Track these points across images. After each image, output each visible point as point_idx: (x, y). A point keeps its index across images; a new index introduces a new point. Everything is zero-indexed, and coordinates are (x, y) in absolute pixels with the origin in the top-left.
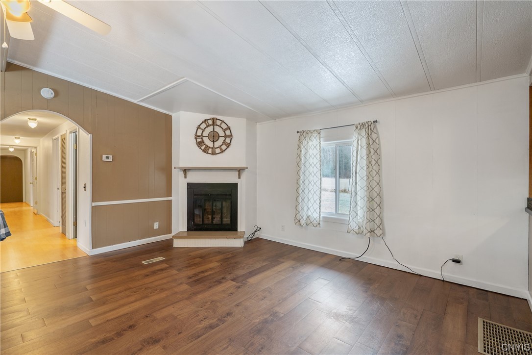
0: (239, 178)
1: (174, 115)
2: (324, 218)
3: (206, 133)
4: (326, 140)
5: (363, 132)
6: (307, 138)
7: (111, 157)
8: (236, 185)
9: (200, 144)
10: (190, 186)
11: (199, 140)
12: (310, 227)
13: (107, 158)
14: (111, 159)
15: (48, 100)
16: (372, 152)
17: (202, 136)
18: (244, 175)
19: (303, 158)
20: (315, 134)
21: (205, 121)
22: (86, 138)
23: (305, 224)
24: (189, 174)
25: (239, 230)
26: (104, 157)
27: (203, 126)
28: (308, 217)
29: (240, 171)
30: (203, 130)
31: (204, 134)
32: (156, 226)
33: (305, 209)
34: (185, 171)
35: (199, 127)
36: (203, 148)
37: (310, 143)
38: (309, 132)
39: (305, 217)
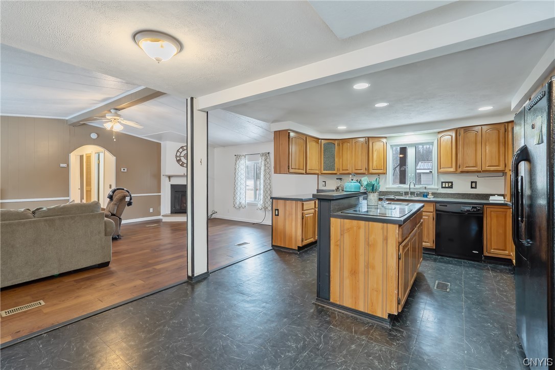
1: (162, 143)
2: (248, 203)
3: (182, 155)
4: (248, 161)
5: (264, 158)
6: (240, 159)
7: (126, 169)
9: (178, 161)
10: (173, 186)
11: (178, 159)
12: (241, 209)
13: (124, 170)
14: (126, 171)
15: (94, 139)
16: (267, 168)
17: (180, 156)
19: (237, 170)
20: (243, 157)
21: (182, 147)
22: (112, 159)
23: (238, 207)
24: (172, 179)
26: (122, 169)
27: (181, 150)
28: (240, 203)
30: (181, 153)
31: (181, 155)
32: (151, 210)
33: (238, 198)
34: (170, 177)
35: (178, 151)
36: (180, 163)
37: (241, 162)
38: (240, 156)
39: (238, 203)
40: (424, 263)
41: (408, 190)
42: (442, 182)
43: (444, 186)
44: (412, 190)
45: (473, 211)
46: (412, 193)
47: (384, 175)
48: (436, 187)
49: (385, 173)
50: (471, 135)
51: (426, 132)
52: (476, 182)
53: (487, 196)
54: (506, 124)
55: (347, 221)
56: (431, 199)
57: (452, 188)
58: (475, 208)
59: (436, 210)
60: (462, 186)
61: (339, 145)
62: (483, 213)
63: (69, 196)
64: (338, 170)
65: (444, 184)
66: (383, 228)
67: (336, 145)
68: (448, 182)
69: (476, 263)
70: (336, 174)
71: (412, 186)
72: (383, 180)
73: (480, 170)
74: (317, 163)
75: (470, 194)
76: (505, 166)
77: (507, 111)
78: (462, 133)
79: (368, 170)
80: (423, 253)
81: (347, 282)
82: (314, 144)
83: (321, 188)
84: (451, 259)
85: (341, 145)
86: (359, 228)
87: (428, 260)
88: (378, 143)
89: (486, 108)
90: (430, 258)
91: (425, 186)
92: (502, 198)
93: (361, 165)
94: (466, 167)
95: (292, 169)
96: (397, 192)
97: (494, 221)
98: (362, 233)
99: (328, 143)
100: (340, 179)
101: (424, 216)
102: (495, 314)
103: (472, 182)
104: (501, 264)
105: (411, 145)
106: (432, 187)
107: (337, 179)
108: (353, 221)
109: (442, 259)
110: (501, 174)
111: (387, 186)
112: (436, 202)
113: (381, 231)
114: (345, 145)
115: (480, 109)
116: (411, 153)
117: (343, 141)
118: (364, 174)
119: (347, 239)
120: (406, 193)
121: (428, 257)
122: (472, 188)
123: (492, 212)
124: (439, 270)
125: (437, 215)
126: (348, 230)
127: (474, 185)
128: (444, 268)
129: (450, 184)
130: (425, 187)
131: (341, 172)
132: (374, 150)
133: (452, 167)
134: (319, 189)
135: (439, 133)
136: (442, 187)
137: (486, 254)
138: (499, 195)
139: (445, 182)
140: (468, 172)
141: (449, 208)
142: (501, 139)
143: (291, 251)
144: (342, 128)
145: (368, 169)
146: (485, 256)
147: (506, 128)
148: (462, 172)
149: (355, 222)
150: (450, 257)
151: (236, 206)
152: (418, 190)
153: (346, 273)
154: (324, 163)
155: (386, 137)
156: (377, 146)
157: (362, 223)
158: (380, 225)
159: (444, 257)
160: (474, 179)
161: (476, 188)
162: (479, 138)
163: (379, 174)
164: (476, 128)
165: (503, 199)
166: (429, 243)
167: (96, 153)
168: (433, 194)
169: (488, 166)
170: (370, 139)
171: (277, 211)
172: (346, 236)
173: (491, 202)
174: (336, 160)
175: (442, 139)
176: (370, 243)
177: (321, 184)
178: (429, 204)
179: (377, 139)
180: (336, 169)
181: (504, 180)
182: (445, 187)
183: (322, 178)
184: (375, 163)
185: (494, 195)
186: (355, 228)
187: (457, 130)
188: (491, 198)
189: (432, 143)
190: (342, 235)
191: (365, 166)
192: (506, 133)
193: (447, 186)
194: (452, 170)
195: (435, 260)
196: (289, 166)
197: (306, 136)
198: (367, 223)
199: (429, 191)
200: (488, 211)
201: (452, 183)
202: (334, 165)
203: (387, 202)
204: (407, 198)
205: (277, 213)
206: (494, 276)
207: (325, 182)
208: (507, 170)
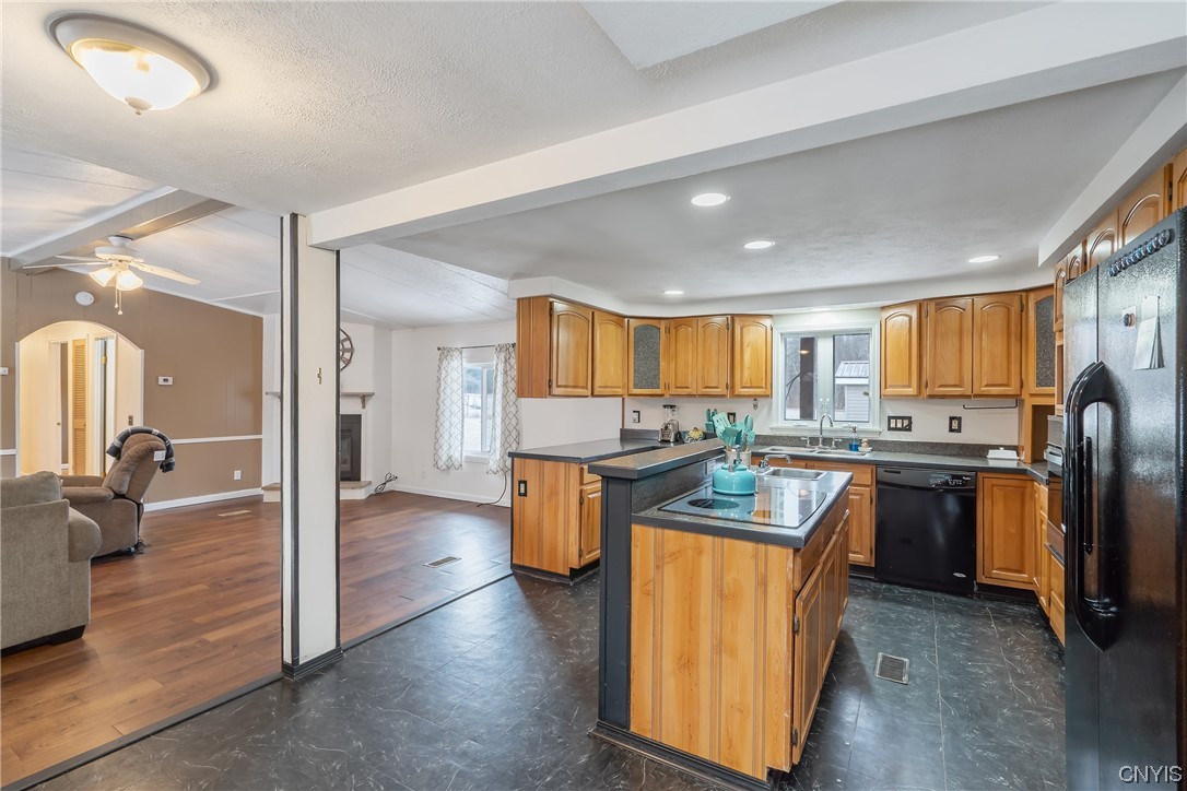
0: (364, 407)
1: (264, 316)
2: (467, 457)
4: (469, 362)
5: (502, 356)
6: (449, 358)
7: (171, 379)
8: (359, 417)
12: (452, 471)
13: (165, 380)
14: (170, 383)
15: (85, 307)
16: (509, 379)
18: (370, 403)
19: (442, 382)
20: (456, 354)
22: (134, 355)
23: (444, 467)
25: (362, 479)
26: (161, 379)
28: (450, 458)
29: (364, 398)
32: (237, 475)
33: (445, 447)
37: (452, 364)
38: (449, 350)
39: (444, 458)
40: (851, 603)
41: (818, 434)
42: (890, 418)
43: (893, 425)
44: (826, 434)
45: (956, 485)
46: (827, 441)
47: (768, 400)
48: (877, 428)
49: (769, 396)
50: (951, 316)
51: (856, 306)
52: (959, 419)
53: (980, 450)
54: (1024, 294)
55: (670, 533)
56: (867, 457)
57: (910, 430)
58: (960, 477)
59: (877, 482)
60: (930, 426)
61: (668, 330)
62: (975, 491)
63: (14, 447)
64: (667, 387)
65: (893, 421)
66: (756, 556)
67: (663, 330)
68: (902, 418)
69: (962, 600)
70: (662, 395)
71: (826, 425)
72: (765, 410)
73: (970, 393)
74: (620, 371)
75: (948, 444)
76: (1022, 387)
77: (1028, 265)
78: (931, 311)
79: (733, 387)
80: (850, 577)
81: (670, 685)
82: (612, 328)
83: (630, 425)
84: (908, 590)
85: (673, 331)
86: (700, 552)
87: (859, 595)
88: (753, 328)
89: (984, 259)
90: (864, 588)
91: (854, 425)
92: (1012, 454)
93: (717, 378)
94: (941, 386)
95: (558, 386)
96: (795, 438)
97: (999, 508)
98: (706, 563)
99: (645, 327)
100: (672, 407)
101: (852, 494)
102: (1011, 747)
103: (952, 419)
104: (1013, 603)
105: (825, 334)
106: (869, 427)
107: (665, 406)
108: (686, 534)
109: (889, 590)
110: (1012, 402)
111: (774, 425)
112: (877, 464)
113: (752, 563)
114: (682, 331)
115: (971, 261)
116: (824, 350)
117: (679, 322)
118: (723, 396)
119: (671, 580)
120: (814, 441)
121: (859, 587)
122: (951, 430)
123: (995, 488)
124: (884, 623)
125: (880, 493)
126: (674, 555)
127: (955, 426)
128: (893, 616)
129: (906, 422)
130: (854, 429)
131: (673, 391)
132: (745, 344)
133: (909, 386)
134: (626, 427)
135: (883, 308)
136: (890, 429)
137: (981, 579)
138: (1007, 448)
139: (896, 418)
140: (943, 397)
141: (905, 477)
142: (1013, 328)
143: (554, 580)
144: (674, 293)
145: (731, 386)
146: (980, 585)
147: (1024, 302)
148: (931, 397)
149: (690, 537)
150: (906, 586)
151: (440, 464)
152: (840, 435)
153: (668, 664)
154: (635, 371)
155: (770, 316)
156: (752, 335)
157: (707, 540)
158: (748, 546)
159: (892, 587)
160: (957, 411)
161: (959, 430)
162: (968, 323)
163: (755, 397)
164: (961, 302)
165: (1016, 457)
166: (861, 555)
167: (97, 339)
168: (871, 443)
169: (986, 386)
170: (737, 319)
171: (522, 485)
172: (668, 570)
173: (992, 464)
174: (662, 364)
175: (889, 323)
176: (726, 591)
177: (630, 416)
178: (862, 467)
179: (752, 319)
180: (662, 385)
181: (1017, 416)
182: (896, 429)
183: (631, 405)
184: (746, 374)
185: (996, 447)
186: (690, 551)
187: (921, 305)
188: (992, 454)
189: (868, 333)
190: (658, 567)
191: (725, 379)
192: (1024, 313)
193: (899, 425)
194: (912, 391)
195: (875, 595)
196: (550, 381)
197: (594, 310)
198: (718, 540)
199: (861, 436)
200: (986, 484)
201: (910, 418)
202: (657, 376)
203: (772, 469)
204: (814, 454)
205: (522, 491)
206: (1000, 633)
207: (638, 412)
208: (1025, 396)
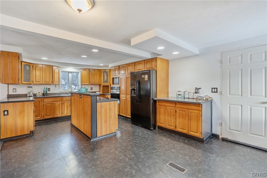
47: (59, 85)
53: (95, 92)
55: (103, 103)
70: (31, 84)
79: (53, 82)
81: (103, 126)
83: (11, 93)
85: (34, 67)
89: (102, 65)
92: (99, 93)
93: (49, 80)
98: (108, 106)
99: (26, 65)
100: (31, 87)
114: (37, 67)
115: (100, 65)
117: (36, 65)
122: (91, 90)
126: (104, 106)
127: (92, 89)
131: (34, 83)
132: (55, 72)
134: (9, 94)
135: (81, 69)
147: (101, 71)
148: (91, 84)
149: (106, 103)
154: (24, 77)
155: (59, 67)
162: (95, 73)
169: (97, 83)
171: (6, 112)
172: (103, 109)
174: (31, 76)
175: (83, 72)
176: (111, 109)
177: (11, 90)
179: (56, 67)
180: (31, 81)
181: (99, 87)
183: (12, 87)
184: (55, 79)
185: (97, 92)
187: (89, 69)
189: (78, 73)
190: (101, 109)
191: (51, 80)
192: (101, 73)
196: (19, 78)
202: (30, 79)
205: (6, 114)
207: (16, 89)
208: (102, 84)
